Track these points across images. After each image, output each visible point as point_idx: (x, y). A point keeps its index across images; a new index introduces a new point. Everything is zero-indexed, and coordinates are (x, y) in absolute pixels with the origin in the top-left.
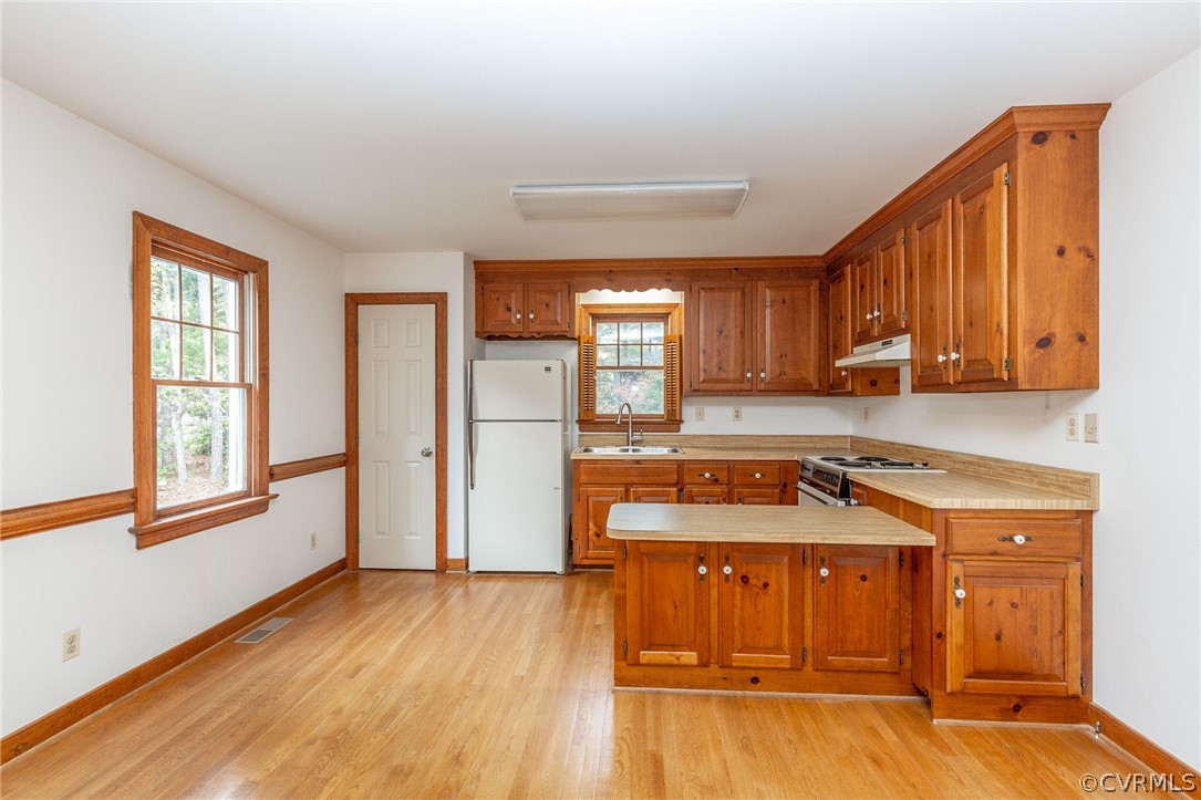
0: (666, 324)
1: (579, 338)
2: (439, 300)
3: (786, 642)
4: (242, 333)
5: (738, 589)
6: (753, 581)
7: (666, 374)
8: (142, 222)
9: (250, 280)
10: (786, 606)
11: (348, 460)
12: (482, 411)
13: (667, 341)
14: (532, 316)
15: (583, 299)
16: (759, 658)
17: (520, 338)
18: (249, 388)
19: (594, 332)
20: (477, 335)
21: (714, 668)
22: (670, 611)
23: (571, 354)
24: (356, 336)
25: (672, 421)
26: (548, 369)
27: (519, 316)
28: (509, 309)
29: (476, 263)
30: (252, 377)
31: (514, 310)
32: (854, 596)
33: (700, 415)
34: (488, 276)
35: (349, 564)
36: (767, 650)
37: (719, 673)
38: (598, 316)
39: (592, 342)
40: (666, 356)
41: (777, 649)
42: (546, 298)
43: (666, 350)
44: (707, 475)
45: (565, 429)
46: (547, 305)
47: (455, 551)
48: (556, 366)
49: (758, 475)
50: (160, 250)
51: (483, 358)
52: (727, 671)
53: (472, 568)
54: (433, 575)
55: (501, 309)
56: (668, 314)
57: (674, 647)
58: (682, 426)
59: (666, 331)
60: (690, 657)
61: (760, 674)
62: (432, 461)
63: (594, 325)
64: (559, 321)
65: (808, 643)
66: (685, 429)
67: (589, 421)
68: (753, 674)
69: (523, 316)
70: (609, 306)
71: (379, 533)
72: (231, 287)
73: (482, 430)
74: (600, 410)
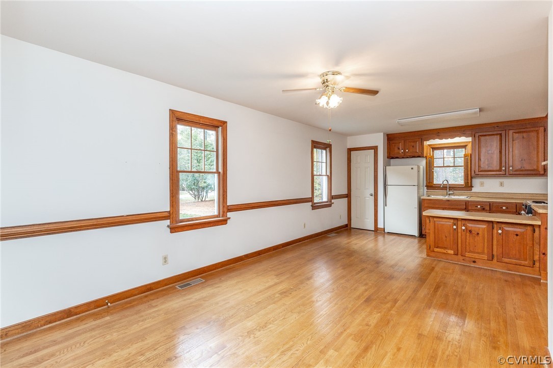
0: (466, 149)
1: (426, 157)
2: (375, 148)
3: (486, 251)
4: (326, 163)
5: (468, 234)
6: (473, 232)
7: (465, 169)
8: (313, 142)
9: (328, 149)
10: (486, 241)
11: (348, 196)
12: (389, 182)
13: (465, 156)
14: (407, 151)
15: (426, 143)
16: (476, 256)
17: (403, 158)
18: (328, 176)
19: (433, 154)
20: (388, 158)
21: (459, 256)
22: (444, 238)
23: (423, 163)
24: (350, 161)
25: (468, 186)
26: (412, 168)
27: (402, 151)
28: (399, 149)
29: (387, 135)
30: (328, 174)
31: (400, 149)
32: (513, 241)
33: (482, 184)
34: (391, 139)
35: (349, 226)
36: (478, 253)
37: (461, 258)
38: (434, 148)
39: (432, 158)
40: (465, 162)
41: (483, 253)
42: (413, 144)
43: (465, 159)
44: (479, 207)
45: (418, 189)
46: (413, 147)
47: (380, 225)
48: (415, 167)
49: (504, 208)
50: (315, 147)
51: (390, 166)
52: (464, 257)
53: (386, 231)
54: (373, 232)
55: (396, 149)
56: (466, 146)
57: (445, 248)
58: (473, 188)
59: (465, 152)
60: (452, 252)
61: (476, 260)
62: (373, 198)
63: (433, 151)
64: (418, 151)
65: (495, 253)
66: (474, 190)
67: (430, 186)
68: (474, 260)
69: (404, 151)
70: (439, 144)
71: (357, 218)
72: (324, 151)
73: (389, 189)
74: (435, 182)
